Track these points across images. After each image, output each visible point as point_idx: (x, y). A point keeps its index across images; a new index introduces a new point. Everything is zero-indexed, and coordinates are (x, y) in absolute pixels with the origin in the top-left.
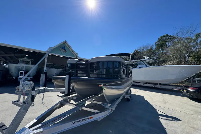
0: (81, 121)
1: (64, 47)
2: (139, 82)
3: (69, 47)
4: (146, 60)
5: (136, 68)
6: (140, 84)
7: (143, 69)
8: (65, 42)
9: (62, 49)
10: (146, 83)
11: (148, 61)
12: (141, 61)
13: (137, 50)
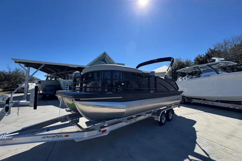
0: (53, 137)
1: (104, 59)
2: (204, 100)
3: (110, 59)
4: (218, 63)
5: (199, 77)
6: (207, 102)
7: (209, 78)
8: (105, 54)
9: (102, 62)
10: (217, 101)
11: (222, 65)
12: (207, 65)
13: (213, 48)
